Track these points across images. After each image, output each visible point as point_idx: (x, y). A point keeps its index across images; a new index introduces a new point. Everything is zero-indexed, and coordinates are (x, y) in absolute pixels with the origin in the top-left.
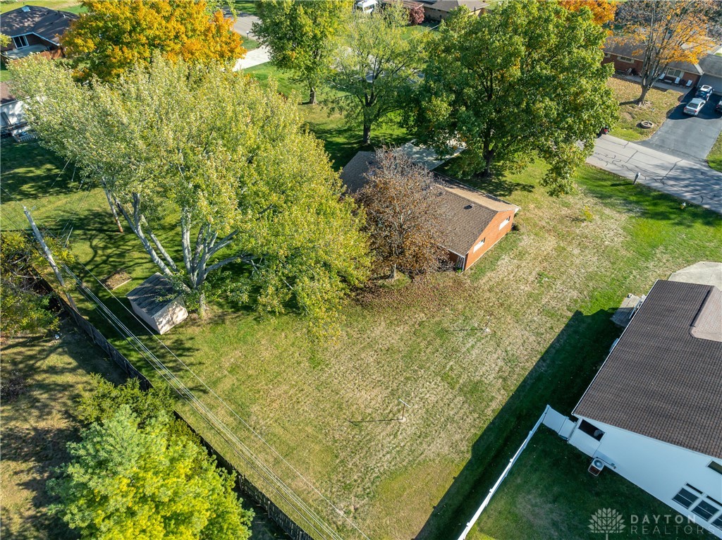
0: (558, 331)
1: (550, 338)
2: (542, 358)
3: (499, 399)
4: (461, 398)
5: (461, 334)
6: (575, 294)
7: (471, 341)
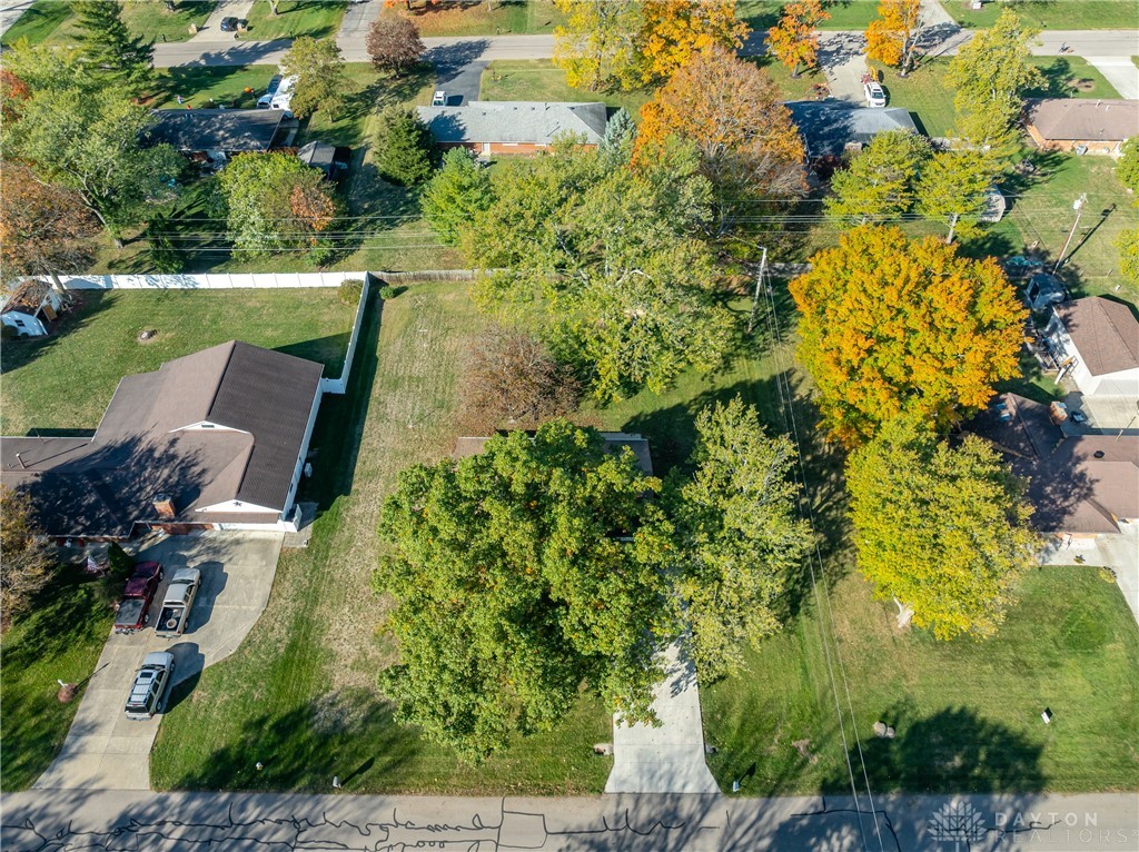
0: (358, 464)
1: (362, 454)
2: (361, 435)
3: (376, 390)
4: (400, 374)
5: (427, 412)
6: (358, 511)
7: (417, 411)
